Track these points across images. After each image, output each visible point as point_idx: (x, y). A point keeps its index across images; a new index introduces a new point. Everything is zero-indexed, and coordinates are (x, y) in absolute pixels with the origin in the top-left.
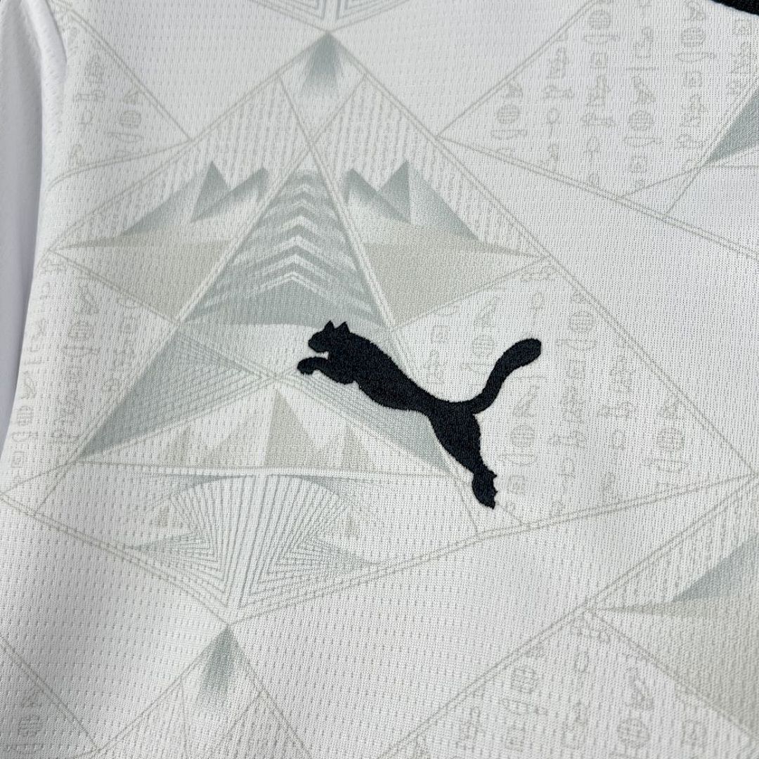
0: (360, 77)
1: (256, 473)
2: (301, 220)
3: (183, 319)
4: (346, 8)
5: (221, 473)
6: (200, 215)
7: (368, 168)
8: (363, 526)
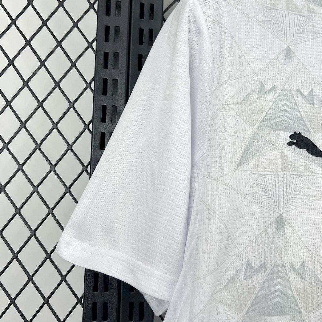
0: (298, 62)
1: (279, 173)
2: (286, 102)
3: (256, 128)
4: (292, 39)
5: (268, 173)
6: (259, 97)
7: (302, 89)
8: (311, 187)
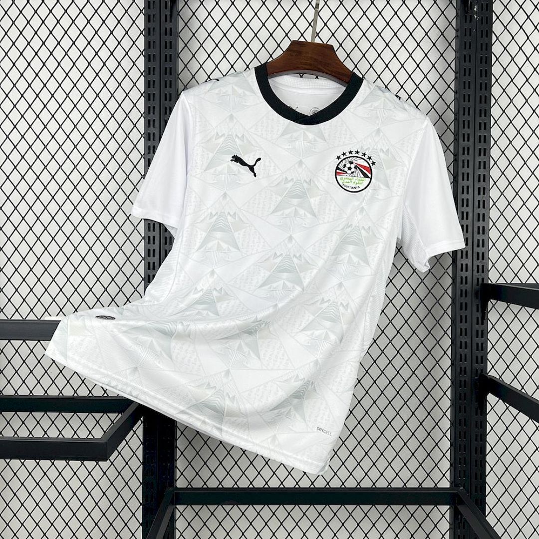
0: (237, 121)
1: (226, 174)
2: (230, 141)
3: (214, 154)
6: (216, 139)
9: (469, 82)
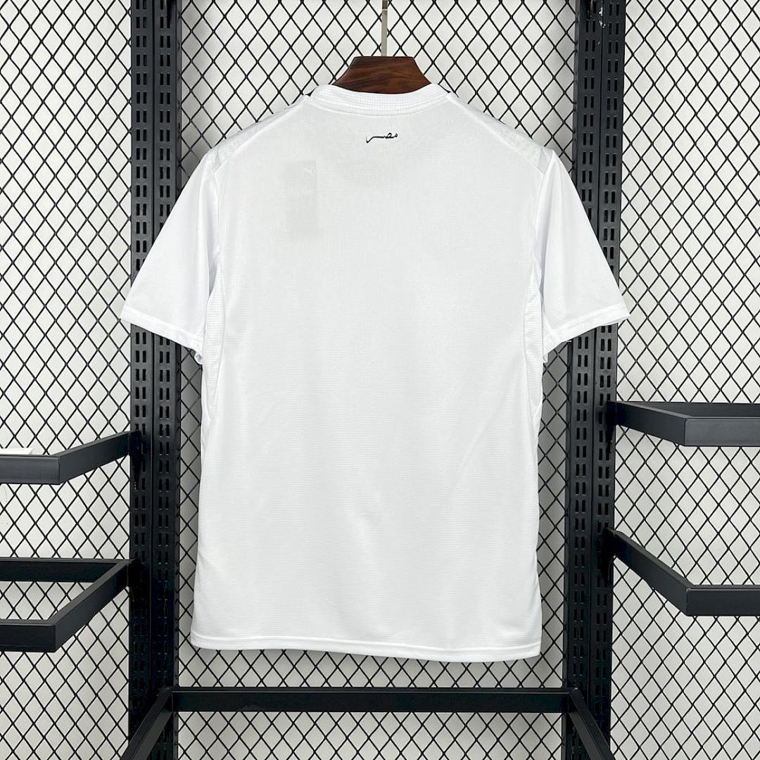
9: (592, 116)
